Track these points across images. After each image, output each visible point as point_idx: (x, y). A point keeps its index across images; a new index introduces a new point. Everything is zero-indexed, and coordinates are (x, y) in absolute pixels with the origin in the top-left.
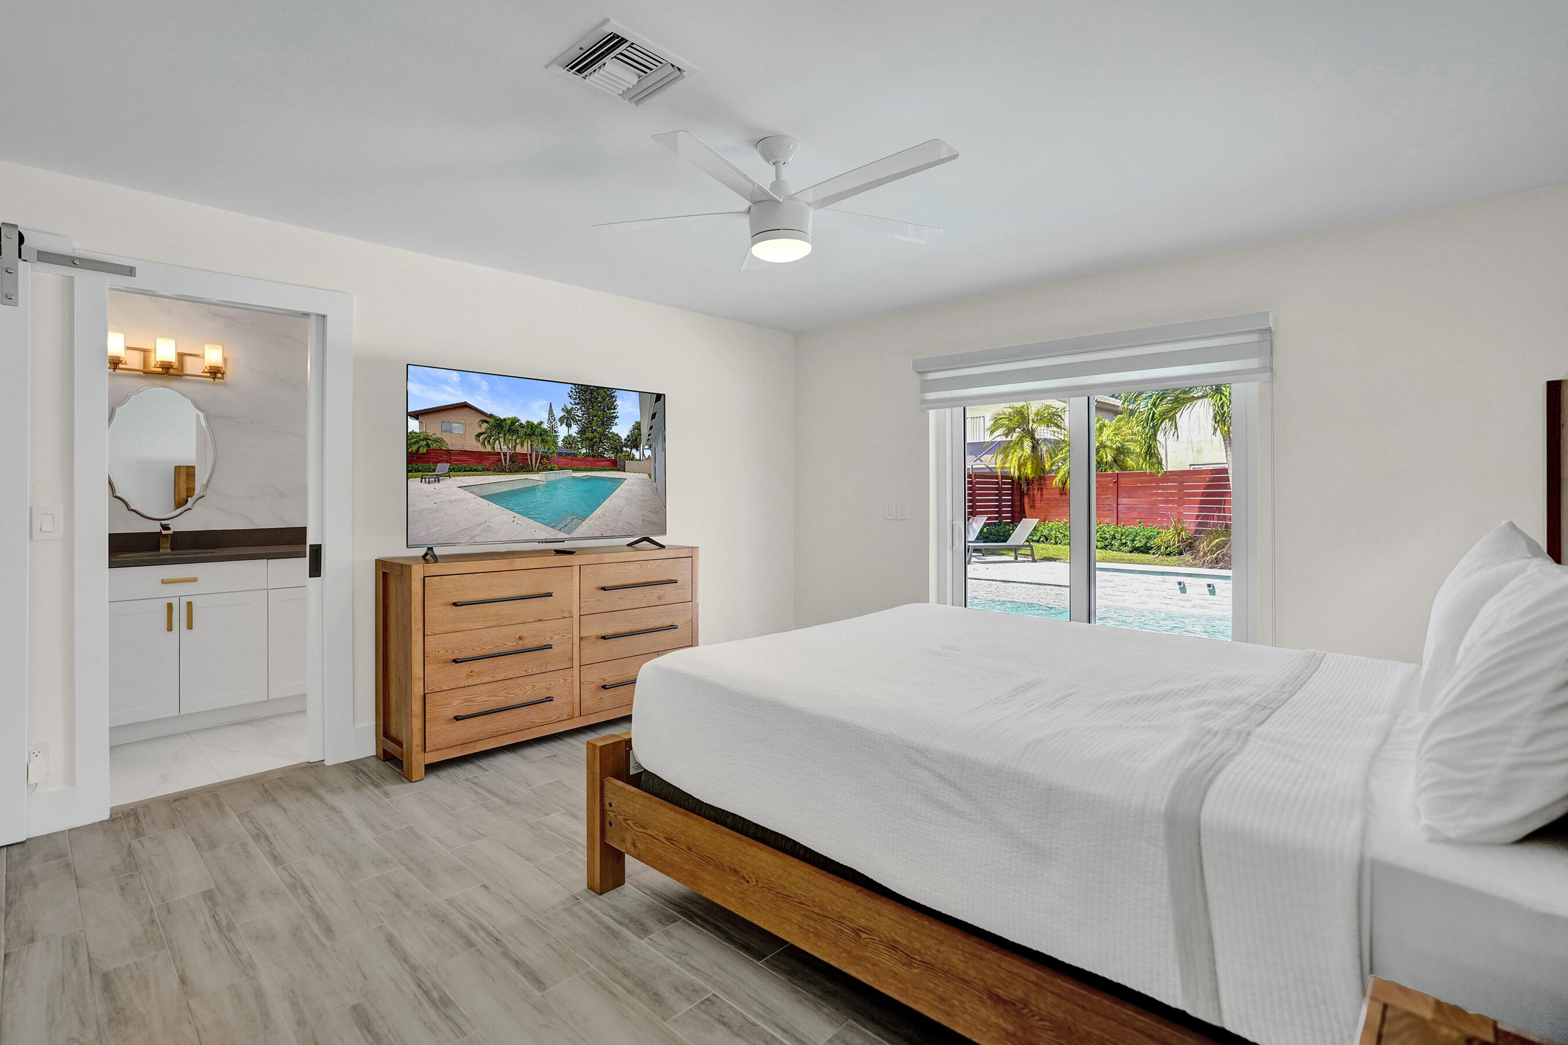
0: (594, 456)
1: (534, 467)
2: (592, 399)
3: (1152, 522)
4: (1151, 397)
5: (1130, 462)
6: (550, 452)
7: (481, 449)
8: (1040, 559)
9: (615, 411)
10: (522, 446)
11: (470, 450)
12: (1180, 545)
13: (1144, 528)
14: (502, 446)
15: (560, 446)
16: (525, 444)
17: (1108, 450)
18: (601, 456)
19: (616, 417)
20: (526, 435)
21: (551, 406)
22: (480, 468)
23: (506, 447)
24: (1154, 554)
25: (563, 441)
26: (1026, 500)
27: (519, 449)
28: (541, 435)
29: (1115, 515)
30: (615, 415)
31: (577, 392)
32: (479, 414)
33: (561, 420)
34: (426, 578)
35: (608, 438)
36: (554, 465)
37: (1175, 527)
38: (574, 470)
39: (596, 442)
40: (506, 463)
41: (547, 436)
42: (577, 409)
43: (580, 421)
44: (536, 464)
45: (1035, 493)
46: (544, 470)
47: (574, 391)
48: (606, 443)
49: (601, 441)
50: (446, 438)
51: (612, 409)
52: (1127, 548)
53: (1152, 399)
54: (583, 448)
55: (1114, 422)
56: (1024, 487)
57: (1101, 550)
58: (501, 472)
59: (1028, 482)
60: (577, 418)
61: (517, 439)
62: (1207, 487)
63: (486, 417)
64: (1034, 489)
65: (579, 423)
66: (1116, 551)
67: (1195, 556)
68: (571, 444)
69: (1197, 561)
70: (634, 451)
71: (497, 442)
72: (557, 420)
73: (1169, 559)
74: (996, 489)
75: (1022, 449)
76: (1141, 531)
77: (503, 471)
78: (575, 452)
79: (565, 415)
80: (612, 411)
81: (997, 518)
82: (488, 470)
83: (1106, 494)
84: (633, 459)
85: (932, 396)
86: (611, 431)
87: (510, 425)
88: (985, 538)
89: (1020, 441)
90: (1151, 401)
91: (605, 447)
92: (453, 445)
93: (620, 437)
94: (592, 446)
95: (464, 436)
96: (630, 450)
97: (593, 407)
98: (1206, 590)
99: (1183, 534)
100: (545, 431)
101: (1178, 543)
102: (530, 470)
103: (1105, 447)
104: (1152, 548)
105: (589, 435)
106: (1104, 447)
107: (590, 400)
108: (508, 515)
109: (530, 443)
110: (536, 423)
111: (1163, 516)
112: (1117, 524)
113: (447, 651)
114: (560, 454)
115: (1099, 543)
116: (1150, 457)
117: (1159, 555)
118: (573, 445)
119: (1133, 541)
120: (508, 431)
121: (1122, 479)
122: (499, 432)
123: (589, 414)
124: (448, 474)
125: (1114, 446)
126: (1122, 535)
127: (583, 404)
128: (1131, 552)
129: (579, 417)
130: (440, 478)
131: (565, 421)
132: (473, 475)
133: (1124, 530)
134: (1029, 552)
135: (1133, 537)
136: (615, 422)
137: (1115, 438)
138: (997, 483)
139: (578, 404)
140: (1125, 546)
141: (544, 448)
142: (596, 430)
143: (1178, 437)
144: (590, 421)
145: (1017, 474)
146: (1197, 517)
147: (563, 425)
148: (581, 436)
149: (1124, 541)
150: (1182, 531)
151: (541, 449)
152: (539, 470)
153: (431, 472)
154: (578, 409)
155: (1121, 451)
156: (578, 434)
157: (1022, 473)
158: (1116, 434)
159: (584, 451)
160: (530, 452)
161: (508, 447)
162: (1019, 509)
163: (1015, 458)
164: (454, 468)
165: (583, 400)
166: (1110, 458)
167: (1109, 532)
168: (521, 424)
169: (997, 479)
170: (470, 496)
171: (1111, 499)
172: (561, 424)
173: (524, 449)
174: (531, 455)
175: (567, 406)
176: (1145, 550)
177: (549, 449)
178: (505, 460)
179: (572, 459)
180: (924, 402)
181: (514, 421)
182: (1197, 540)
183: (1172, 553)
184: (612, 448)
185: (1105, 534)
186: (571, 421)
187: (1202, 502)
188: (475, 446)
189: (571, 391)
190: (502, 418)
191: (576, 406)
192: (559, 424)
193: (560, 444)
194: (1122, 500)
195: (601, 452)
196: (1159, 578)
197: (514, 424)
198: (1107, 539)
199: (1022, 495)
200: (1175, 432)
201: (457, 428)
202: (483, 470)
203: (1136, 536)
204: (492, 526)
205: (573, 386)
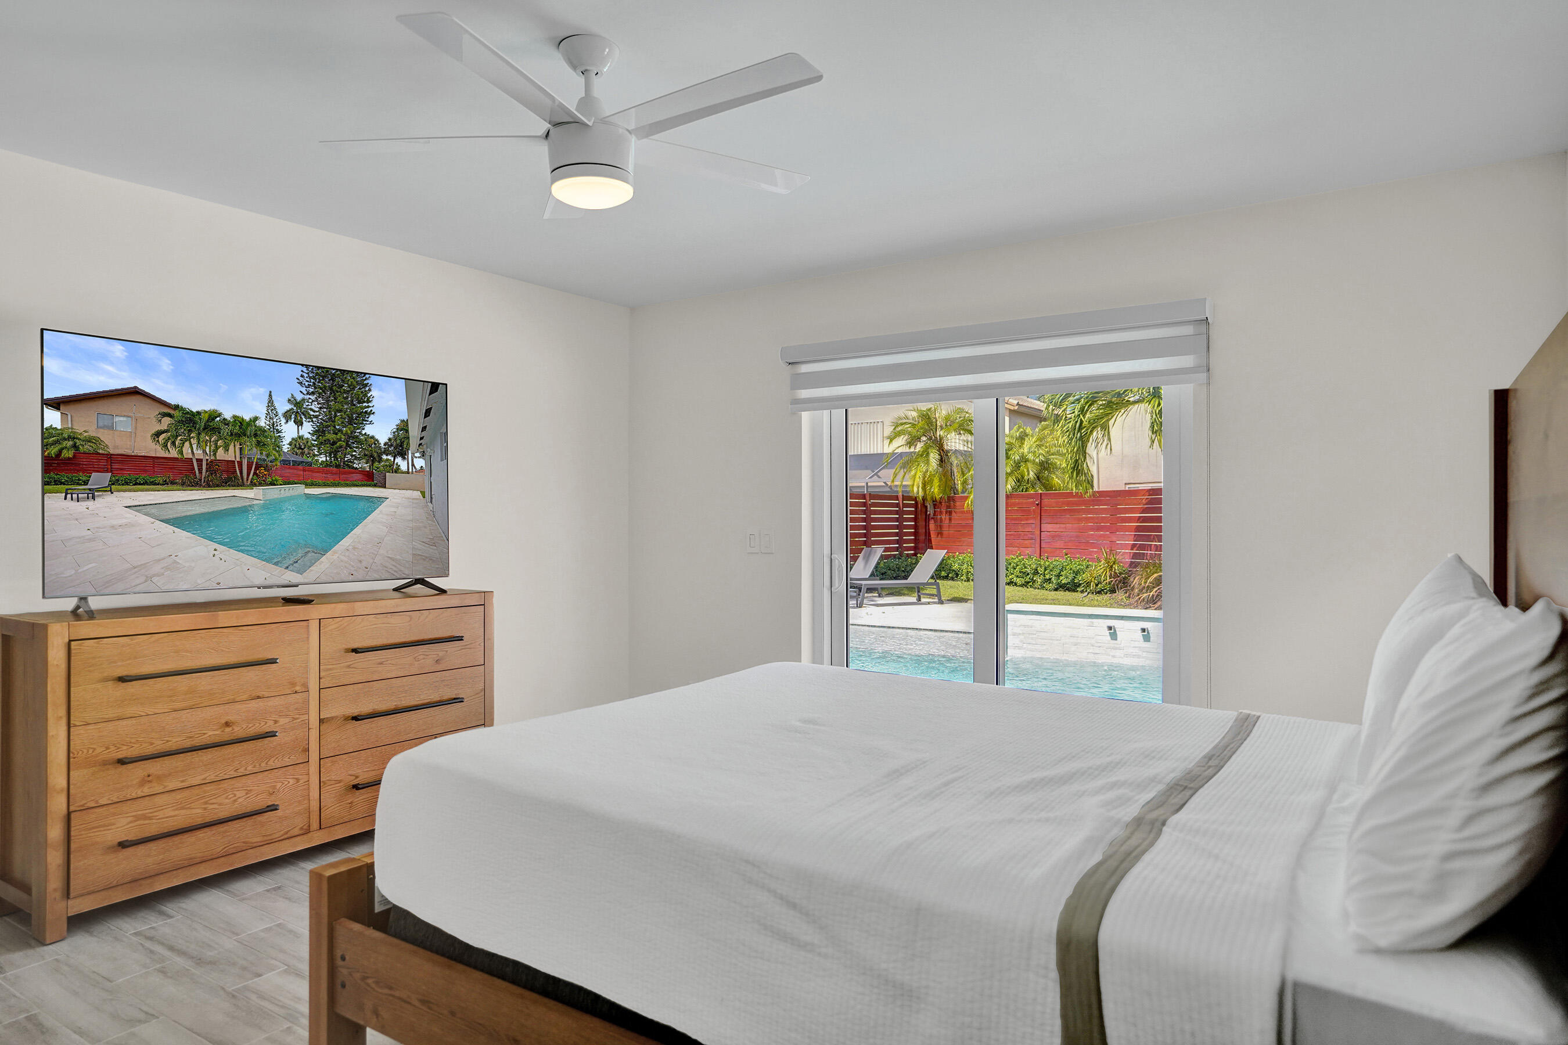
0: (338, 466)
1: (245, 480)
2: (334, 388)
3: (1080, 553)
4: (1079, 400)
5: (1056, 480)
6: (271, 458)
7: (162, 453)
8: (948, 600)
9: (370, 404)
10: (227, 450)
11: (143, 454)
12: (1112, 581)
13: (1071, 560)
14: (193, 450)
15: (286, 451)
16: (231, 447)
17: (1029, 465)
18: (348, 465)
19: (371, 413)
20: (232, 434)
21: (270, 396)
22: (160, 480)
23: (200, 452)
24: (1082, 592)
25: (290, 444)
26: (932, 525)
27: (221, 455)
28: (256, 435)
29: (1038, 545)
30: (369, 409)
31: (310, 378)
32: (158, 405)
33: (287, 416)
34: (72, 643)
35: (360, 442)
36: (277, 478)
37: (1106, 559)
38: (307, 485)
39: (341, 447)
40: (200, 472)
41: (266, 437)
42: (310, 401)
43: (316, 417)
44: (248, 475)
45: (943, 517)
46: (260, 485)
47: (306, 375)
48: (356, 448)
49: (348, 445)
50: (105, 437)
51: (364, 402)
52: (1051, 585)
53: (1080, 404)
54: (321, 454)
55: (1037, 430)
56: (930, 511)
57: (1021, 588)
58: (193, 486)
59: (936, 504)
60: (312, 413)
61: (218, 441)
62: (1144, 511)
63: (168, 409)
64: (941, 512)
65: (314, 419)
66: (1039, 588)
67: (1130, 595)
68: (303, 449)
69: (1132, 601)
70: (399, 460)
71: (187, 444)
72: (280, 415)
73: (1099, 597)
74: (896, 513)
75: (928, 462)
76: (1068, 565)
77: (195, 484)
78: (310, 460)
79: (292, 409)
80: (364, 404)
81: (897, 549)
82: (173, 483)
83: (1027, 519)
84: (397, 470)
85: (804, 394)
86: (363, 432)
87: (208, 421)
88: (882, 574)
89: (925, 454)
90: (1078, 406)
91: (354, 453)
92: (116, 447)
93: (377, 440)
94: (336, 452)
95: (133, 435)
96: (392, 459)
97: (336, 399)
98: (1140, 634)
99: (1116, 568)
100: (262, 430)
101: (1110, 578)
102: (240, 485)
103: (1027, 461)
104: (1080, 584)
105: (331, 437)
106: (1025, 462)
107: (331, 389)
108: (206, 546)
109: (238, 446)
110: (247, 418)
111: (1093, 545)
112: (1040, 556)
113: (107, 748)
114: (285, 462)
115: (1018, 579)
116: (1077, 474)
117: (1088, 594)
118: (306, 450)
119: (1059, 576)
120: (204, 429)
121: (1046, 501)
122: (190, 431)
123: (329, 408)
124: (109, 489)
125: (1037, 460)
126: (1045, 569)
127: (320, 393)
128: (1056, 590)
129: (314, 411)
130: (96, 493)
131: (293, 416)
132: (147, 490)
133: (1047, 563)
134: (935, 592)
135: (1059, 571)
136: (370, 419)
137: (1038, 450)
138: (897, 505)
139: (313, 393)
140: (1049, 583)
141: (261, 453)
142: (340, 430)
143: (1111, 449)
144: (331, 418)
145: (921, 494)
146: (1133, 546)
147: (289, 423)
148: (318, 438)
149: (1047, 577)
150: (1114, 563)
151: (256, 455)
152: (253, 485)
153: (78, 484)
154: (313, 401)
155: (1045, 466)
156: (313, 435)
157: (927, 492)
158: (1039, 446)
159: (322, 458)
160: (238, 459)
161: (204, 451)
162: (924, 538)
163: (919, 474)
164: (118, 480)
165: (321, 389)
166: (1032, 475)
167: (1030, 565)
168: (224, 419)
169: (898, 500)
170: (142, 519)
171: (1033, 526)
172: (287, 421)
173: (230, 454)
174: (240, 464)
175: (295, 396)
176: (1072, 587)
177: (268, 455)
178: (200, 470)
179: (304, 470)
180: (796, 401)
181: (213, 415)
182: (1132, 574)
183: (1102, 590)
184: (365, 455)
185: (1025, 568)
186: (303, 417)
187: (1138, 529)
188: (155, 450)
189: (302, 376)
190: (194, 410)
191: (310, 397)
192: (283, 420)
193: (286, 448)
194: (1045, 527)
195: (349, 461)
196: (1086, 621)
197: (213, 420)
198: (1028, 574)
199: (927, 519)
200: (1108, 444)
201: (122, 423)
202: (165, 483)
203: (1062, 570)
204: (180, 562)
205: (305, 369)
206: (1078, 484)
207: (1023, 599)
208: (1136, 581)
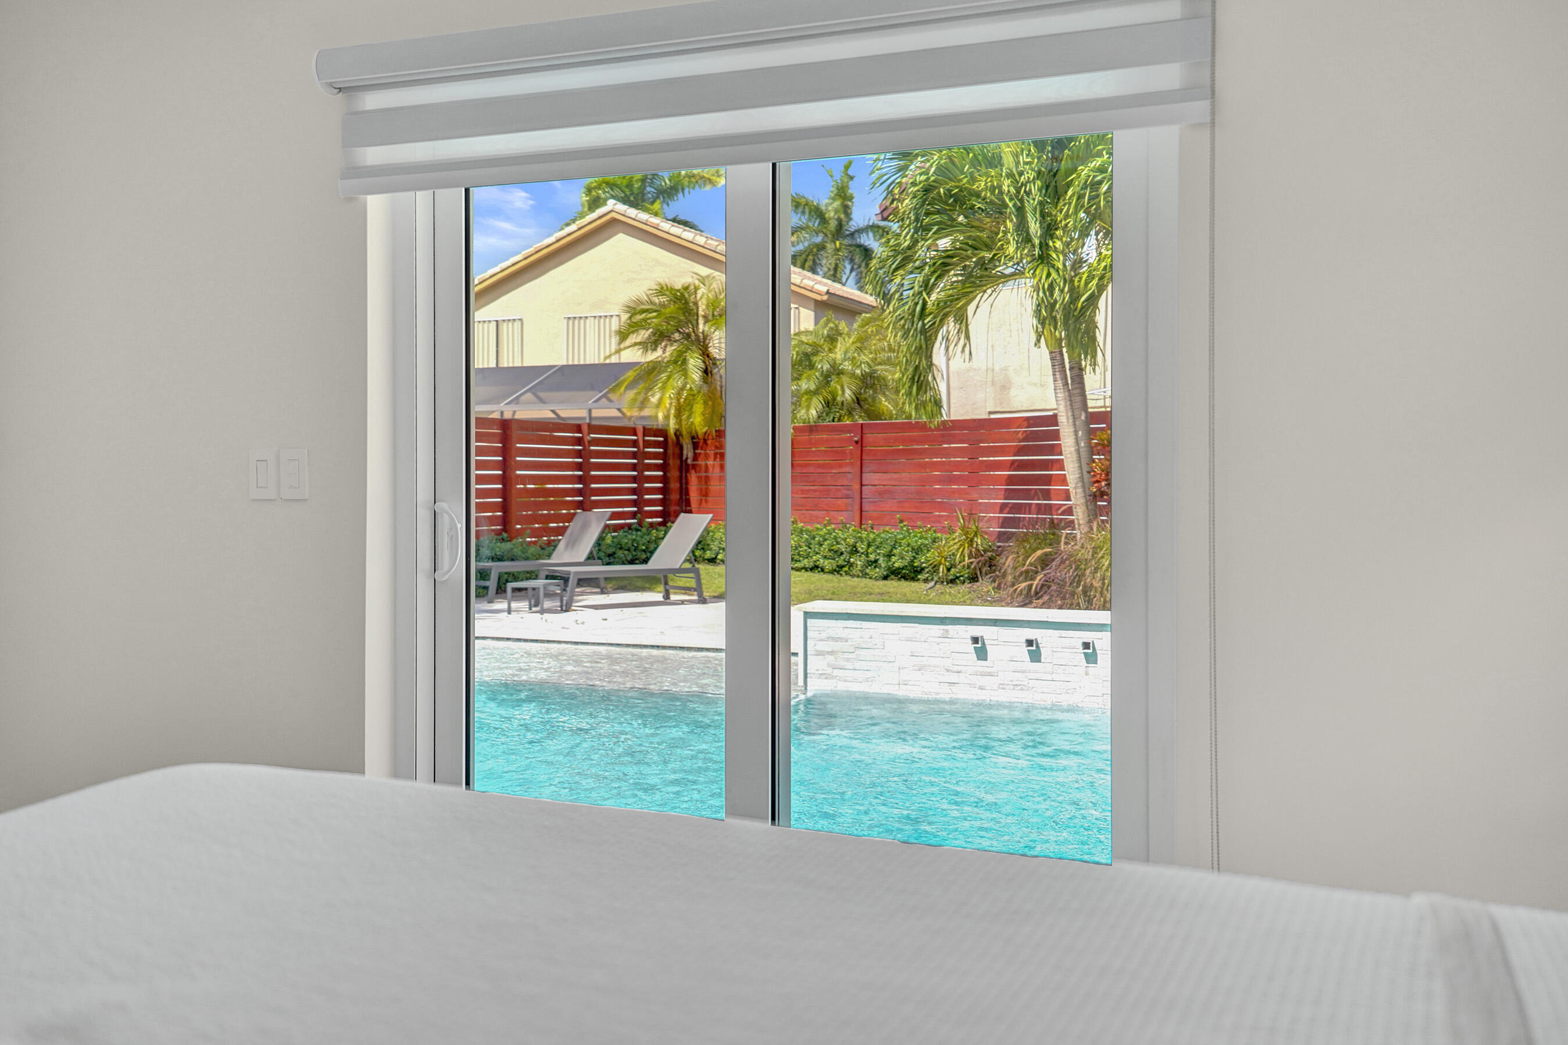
3: (923, 519)
4: (920, 268)
5: (885, 404)
8: (715, 597)
12: (971, 563)
13: (908, 530)
17: (845, 379)
24: (926, 581)
26: (693, 477)
29: (857, 507)
37: (963, 528)
45: (710, 462)
52: (878, 570)
53: (923, 275)
55: (855, 326)
56: (688, 452)
57: (830, 576)
59: (697, 442)
62: (1020, 451)
64: (707, 457)
66: (858, 576)
67: (999, 584)
69: (1003, 593)
73: (953, 590)
74: (634, 455)
75: (685, 373)
76: (904, 538)
81: (633, 515)
83: (840, 466)
88: (609, 556)
89: (680, 362)
90: (920, 278)
99: (979, 541)
101: (969, 558)
103: (840, 373)
104: (923, 569)
106: (838, 374)
111: (942, 506)
112: (861, 524)
115: (826, 562)
116: (919, 389)
117: (935, 584)
119: (889, 555)
121: (869, 437)
125: (858, 372)
126: (869, 546)
128: (886, 578)
133: (872, 536)
134: (692, 583)
135: (889, 548)
137: (859, 355)
138: (634, 443)
140: (875, 567)
143: (970, 353)
145: (672, 425)
146: (1003, 508)
149: (872, 557)
150: (976, 535)
155: (870, 382)
157: (684, 423)
158: (860, 349)
162: (678, 497)
163: (670, 392)
166: (848, 394)
167: (845, 540)
169: (636, 436)
171: (850, 476)
176: (911, 573)
182: (1002, 552)
183: (957, 578)
185: (838, 543)
187: (1010, 480)
194: (869, 478)
196: (936, 630)
198: (842, 554)
199: (685, 468)
200: (965, 344)
203: (894, 547)
206: (920, 406)
207: (833, 593)
208: (1008, 562)
